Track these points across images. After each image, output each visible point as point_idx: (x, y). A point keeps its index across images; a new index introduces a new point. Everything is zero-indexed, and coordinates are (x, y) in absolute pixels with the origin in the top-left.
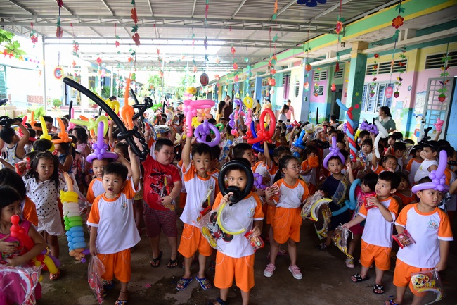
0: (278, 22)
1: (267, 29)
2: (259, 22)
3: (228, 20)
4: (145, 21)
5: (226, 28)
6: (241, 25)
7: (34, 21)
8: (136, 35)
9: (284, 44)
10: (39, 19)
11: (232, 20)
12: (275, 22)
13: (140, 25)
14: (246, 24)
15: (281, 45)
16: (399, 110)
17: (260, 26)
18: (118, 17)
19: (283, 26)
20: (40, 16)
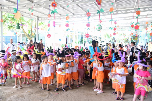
2: (129, 10)
6: (121, 12)
11: (117, 11)
14: (123, 12)
17: (129, 11)
18: (75, 15)
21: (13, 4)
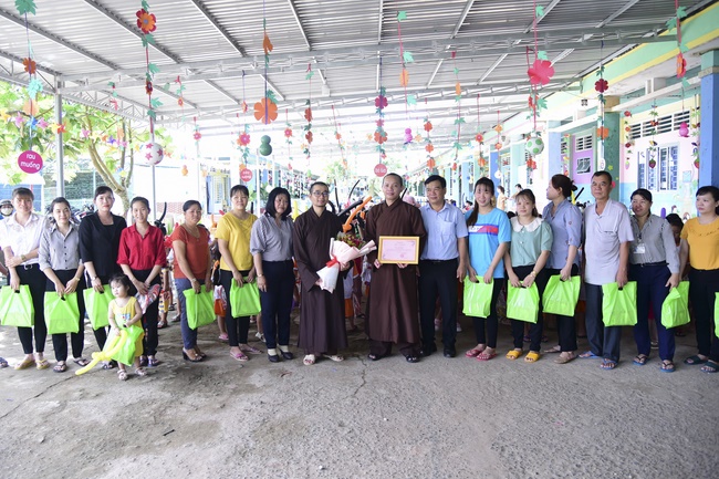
0: (488, 86)
1: (473, 96)
3: (423, 91)
4: (321, 103)
5: (421, 101)
6: (440, 95)
7: (196, 115)
8: (310, 133)
9: (511, 107)
10: (202, 113)
11: (428, 90)
12: (483, 86)
13: (316, 108)
15: (506, 108)
16: (687, 184)
18: (290, 102)
19: (494, 89)
20: (203, 109)
21: (108, 68)
